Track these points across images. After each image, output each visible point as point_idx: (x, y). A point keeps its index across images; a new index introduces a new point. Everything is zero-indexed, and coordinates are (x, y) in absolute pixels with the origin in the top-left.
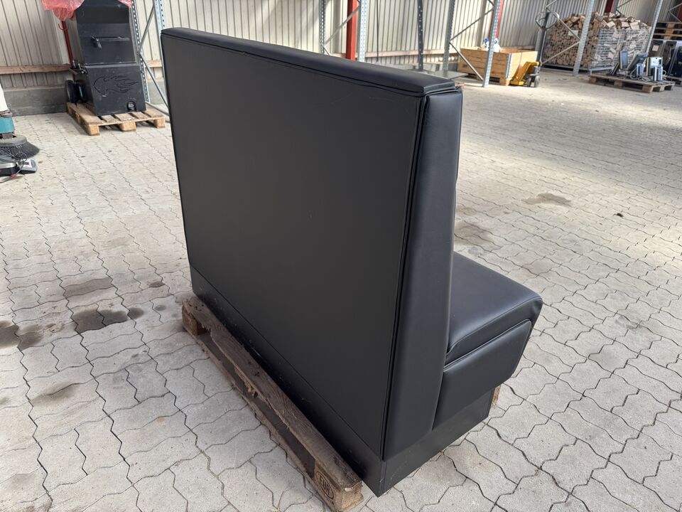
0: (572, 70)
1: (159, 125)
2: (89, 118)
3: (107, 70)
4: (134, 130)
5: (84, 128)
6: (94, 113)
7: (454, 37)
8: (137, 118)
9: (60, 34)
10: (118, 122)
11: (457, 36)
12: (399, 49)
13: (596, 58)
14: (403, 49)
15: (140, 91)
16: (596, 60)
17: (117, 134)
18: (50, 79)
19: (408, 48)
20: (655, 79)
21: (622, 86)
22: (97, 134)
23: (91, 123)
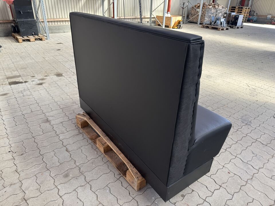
0: (197, 23)
1: (43, 40)
2: (19, 37)
3: (25, 21)
4: (34, 41)
5: (17, 40)
6: (21, 36)
7: (153, 11)
8: (35, 37)
9: (9, 9)
10: (28, 38)
11: (154, 11)
12: (133, 15)
13: (206, 19)
14: (135, 15)
15: (36, 28)
16: (206, 20)
17: (29, 43)
18: (6, 25)
19: (137, 15)
20: (223, 26)
21: (212, 28)
22: (22, 42)
23: (19, 39)
